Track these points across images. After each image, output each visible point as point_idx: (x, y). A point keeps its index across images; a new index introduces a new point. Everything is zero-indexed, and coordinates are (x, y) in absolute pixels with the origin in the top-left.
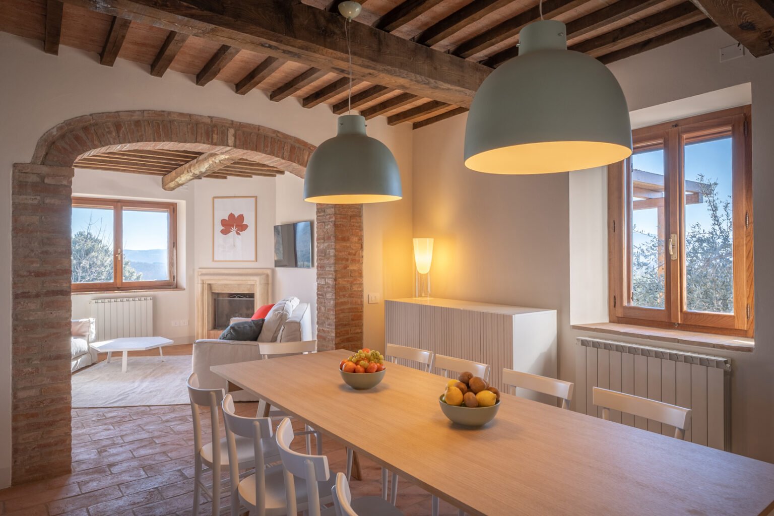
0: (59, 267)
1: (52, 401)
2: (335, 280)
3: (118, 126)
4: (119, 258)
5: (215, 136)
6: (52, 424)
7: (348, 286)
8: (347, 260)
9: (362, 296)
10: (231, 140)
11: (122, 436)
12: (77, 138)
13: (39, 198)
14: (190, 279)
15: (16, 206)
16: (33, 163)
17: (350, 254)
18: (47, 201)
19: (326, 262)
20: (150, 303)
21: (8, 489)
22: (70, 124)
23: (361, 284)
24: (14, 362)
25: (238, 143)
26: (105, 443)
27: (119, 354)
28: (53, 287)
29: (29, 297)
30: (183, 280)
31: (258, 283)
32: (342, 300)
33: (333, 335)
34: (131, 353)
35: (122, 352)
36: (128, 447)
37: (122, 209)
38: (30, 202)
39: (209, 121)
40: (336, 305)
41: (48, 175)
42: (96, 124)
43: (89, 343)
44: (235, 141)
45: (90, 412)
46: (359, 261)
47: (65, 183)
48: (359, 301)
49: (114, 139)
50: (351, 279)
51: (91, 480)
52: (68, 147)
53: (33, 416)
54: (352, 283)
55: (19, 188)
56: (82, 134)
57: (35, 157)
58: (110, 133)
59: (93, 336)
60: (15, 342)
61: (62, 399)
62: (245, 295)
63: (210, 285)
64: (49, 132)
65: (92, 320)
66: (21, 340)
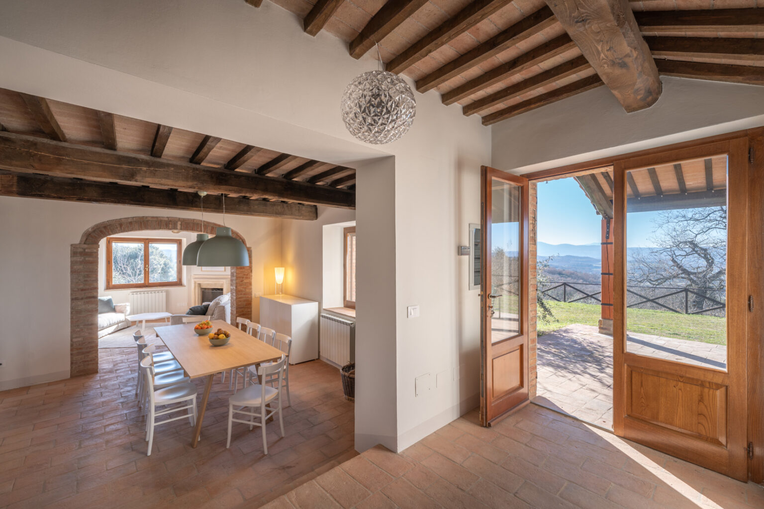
0: (92, 286)
1: (89, 343)
2: (236, 287)
3: (121, 225)
4: (147, 270)
5: (170, 226)
6: (89, 352)
7: (244, 289)
8: (243, 278)
9: (251, 294)
10: (179, 226)
11: (127, 359)
12: (101, 232)
13: (82, 258)
14: (189, 281)
15: (72, 262)
16: (80, 244)
17: (244, 275)
18: (87, 259)
19: (233, 278)
20: (164, 294)
21: (68, 379)
22: (97, 226)
23: (251, 289)
24: (71, 327)
25: (183, 227)
26: (118, 362)
27: (141, 322)
28: (89, 295)
29: (78, 300)
30: (184, 281)
31: (225, 283)
32: (240, 296)
33: (235, 312)
34: (147, 321)
35: (142, 321)
36: (128, 363)
37: (148, 243)
38: (78, 260)
39: (167, 219)
40: (236, 298)
41: (87, 248)
42: (109, 225)
43: (125, 316)
44: (181, 227)
45: (117, 349)
46: (250, 278)
47: (95, 251)
48: (250, 297)
49: (119, 230)
50: (245, 286)
51: (106, 375)
52: (97, 236)
53: (80, 349)
54: (245, 288)
55: (74, 253)
56: (103, 229)
57: (81, 241)
58: (117, 228)
59: (128, 312)
60: (72, 318)
61: (94, 342)
62: (219, 289)
63: (200, 284)
64: (87, 230)
65: (127, 304)
66: (74, 317)
